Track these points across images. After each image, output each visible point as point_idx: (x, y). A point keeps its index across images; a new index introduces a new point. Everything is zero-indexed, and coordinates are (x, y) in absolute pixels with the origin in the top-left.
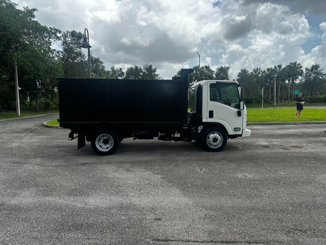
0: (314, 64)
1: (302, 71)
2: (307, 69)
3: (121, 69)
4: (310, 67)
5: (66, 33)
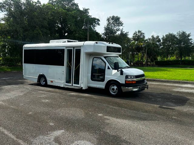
3: (158, 37)
5: (109, 18)
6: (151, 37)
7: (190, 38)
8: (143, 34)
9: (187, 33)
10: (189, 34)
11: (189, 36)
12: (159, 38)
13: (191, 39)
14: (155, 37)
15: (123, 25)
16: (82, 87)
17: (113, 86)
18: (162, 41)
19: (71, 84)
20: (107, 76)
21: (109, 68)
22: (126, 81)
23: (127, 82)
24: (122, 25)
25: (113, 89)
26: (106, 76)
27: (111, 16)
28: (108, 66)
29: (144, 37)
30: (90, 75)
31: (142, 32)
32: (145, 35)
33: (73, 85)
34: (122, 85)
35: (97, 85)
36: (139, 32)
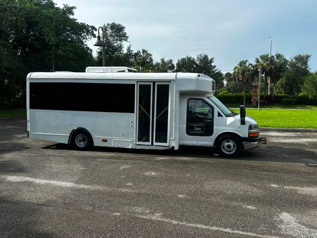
5: (106, 25)
6: (160, 61)
7: (213, 64)
8: (150, 55)
9: (210, 58)
10: (212, 59)
11: (211, 61)
12: (173, 63)
13: (215, 66)
14: (166, 61)
15: (128, 40)
16: (173, 147)
17: (228, 142)
18: (175, 68)
19: (150, 143)
20: (219, 128)
21: (219, 115)
22: (249, 133)
23: (251, 135)
24: (126, 40)
25: (229, 147)
26: (215, 127)
27: (111, 23)
28: (218, 112)
29: (151, 60)
30: (185, 126)
31: (148, 52)
32: (153, 57)
33: (155, 143)
34: (245, 139)
35: (198, 142)
36: (144, 51)
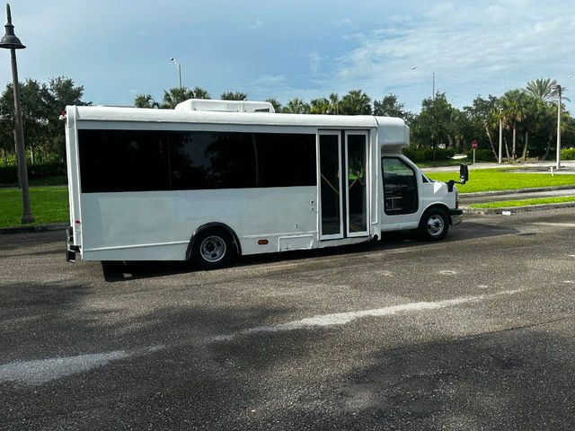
0: (388, 95)
1: (369, 106)
2: (376, 104)
4: (380, 100)
16: (376, 236)
19: (341, 235)
26: (421, 199)
28: (423, 176)
33: (349, 235)
35: (399, 224)
